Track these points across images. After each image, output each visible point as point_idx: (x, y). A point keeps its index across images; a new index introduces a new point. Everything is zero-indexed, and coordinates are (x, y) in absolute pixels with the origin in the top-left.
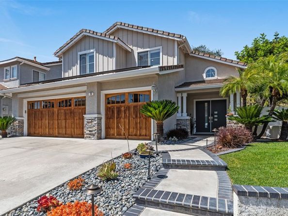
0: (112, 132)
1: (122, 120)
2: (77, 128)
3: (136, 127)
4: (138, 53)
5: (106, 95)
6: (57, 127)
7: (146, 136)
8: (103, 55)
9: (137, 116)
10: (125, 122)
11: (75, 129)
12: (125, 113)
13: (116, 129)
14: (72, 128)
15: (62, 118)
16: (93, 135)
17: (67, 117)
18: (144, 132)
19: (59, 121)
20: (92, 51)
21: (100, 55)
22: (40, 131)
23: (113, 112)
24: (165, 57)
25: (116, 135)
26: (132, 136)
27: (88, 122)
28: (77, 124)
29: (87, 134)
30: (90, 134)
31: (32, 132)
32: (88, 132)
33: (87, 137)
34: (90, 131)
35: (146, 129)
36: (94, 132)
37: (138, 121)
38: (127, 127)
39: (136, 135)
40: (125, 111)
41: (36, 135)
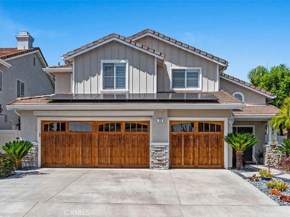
0: (178, 161)
1: (191, 149)
2: (129, 157)
3: (208, 157)
4: (173, 70)
5: (171, 122)
6: (96, 155)
7: (217, 165)
8: (139, 68)
9: (208, 146)
10: (194, 151)
11: (127, 159)
12: (194, 142)
13: (183, 159)
14: (121, 156)
15: (105, 145)
16: (163, 164)
17: (115, 143)
18: (215, 161)
19: (101, 149)
20: (123, 61)
21: (135, 69)
22: (69, 160)
23: (180, 140)
24: (205, 80)
25: (183, 164)
26: (202, 165)
27: (156, 151)
28: (129, 152)
29: (155, 164)
30: (158, 164)
31: (49, 160)
32: (156, 161)
33: (155, 167)
34: (159, 160)
35: (217, 158)
36: (164, 162)
37: (210, 150)
38: (197, 156)
39: (207, 164)
40: (194, 140)
41: (58, 165)
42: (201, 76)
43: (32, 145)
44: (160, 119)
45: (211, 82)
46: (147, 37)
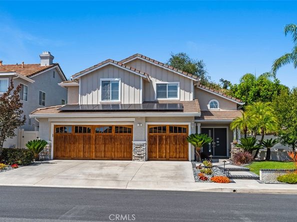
0: (154, 155)
1: (164, 146)
2: (118, 152)
3: (176, 152)
4: (157, 84)
5: (149, 126)
6: (94, 151)
7: (184, 158)
8: (129, 85)
9: (176, 144)
10: (166, 147)
11: (116, 153)
12: (166, 141)
13: (158, 153)
14: (112, 151)
15: (100, 143)
16: (142, 157)
17: (107, 142)
18: (182, 155)
19: (97, 146)
20: (117, 79)
21: (125, 85)
22: (73, 154)
23: (155, 139)
24: (182, 92)
25: (158, 157)
26: (172, 158)
27: (136, 147)
28: (117, 148)
29: (135, 157)
30: (138, 157)
31: (59, 154)
32: (137, 155)
33: (136, 159)
34: (138, 154)
35: (184, 152)
36: (142, 155)
37: (178, 147)
38: (168, 151)
39: (175, 158)
40: (166, 139)
41: (66, 158)
42: (179, 88)
43: (47, 143)
44: (139, 124)
45: (187, 94)
46: (136, 60)
